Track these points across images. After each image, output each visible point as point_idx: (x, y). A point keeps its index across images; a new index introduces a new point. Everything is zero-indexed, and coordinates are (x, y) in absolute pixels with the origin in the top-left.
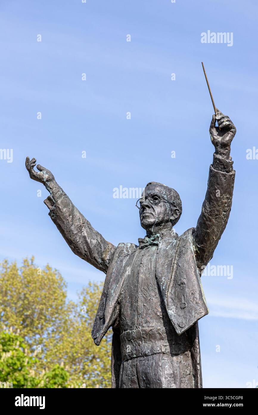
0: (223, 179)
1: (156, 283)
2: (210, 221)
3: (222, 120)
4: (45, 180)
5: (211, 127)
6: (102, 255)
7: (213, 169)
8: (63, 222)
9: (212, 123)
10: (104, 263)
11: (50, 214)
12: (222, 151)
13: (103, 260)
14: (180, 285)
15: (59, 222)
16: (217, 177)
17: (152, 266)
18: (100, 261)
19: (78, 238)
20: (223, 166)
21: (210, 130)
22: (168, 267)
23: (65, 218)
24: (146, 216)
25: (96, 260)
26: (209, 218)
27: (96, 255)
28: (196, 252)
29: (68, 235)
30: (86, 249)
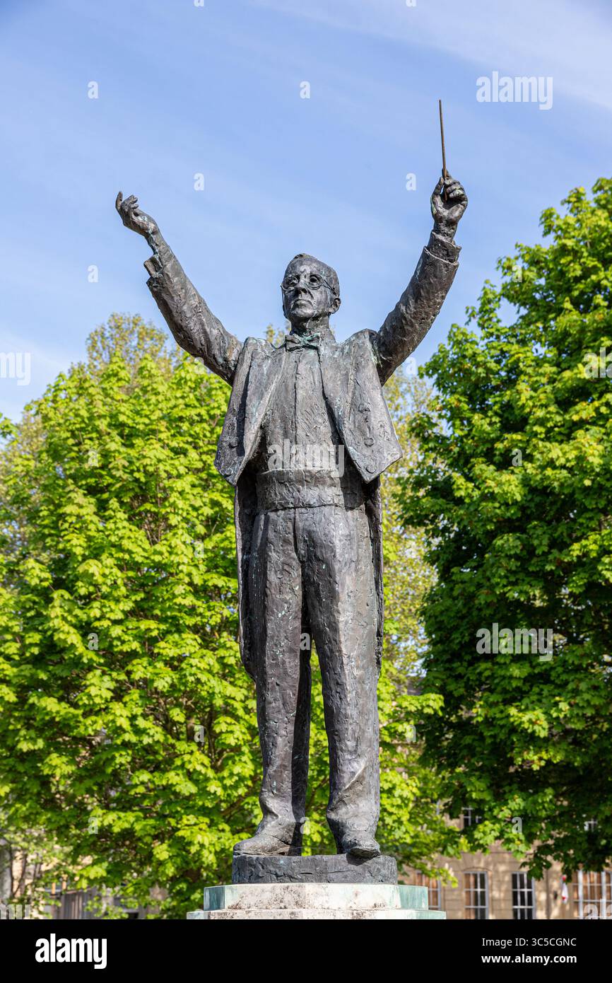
0: (444, 270)
1: (324, 405)
2: (412, 325)
3: (454, 187)
4: (150, 232)
5: (435, 194)
6: (225, 353)
7: (428, 252)
8: (173, 298)
9: (437, 188)
10: (227, 364)
11: (149, 283)
12: (446, 230)
13: (226, 360)
14: (361, 412)
15: (166, 297)
16: (436, 267)
17: (316, 380)
18: (221, 360)
19: (192, 324)
20: (445, 253)
21: (433, 198)
22: (342, 383)
23: (175, 292)
24: (302, 305)
25: (215, 358)
26: (411, 322)
27: (216, 352)
28: (378, 366)
29: (177, 318)
30: (203, 342)
